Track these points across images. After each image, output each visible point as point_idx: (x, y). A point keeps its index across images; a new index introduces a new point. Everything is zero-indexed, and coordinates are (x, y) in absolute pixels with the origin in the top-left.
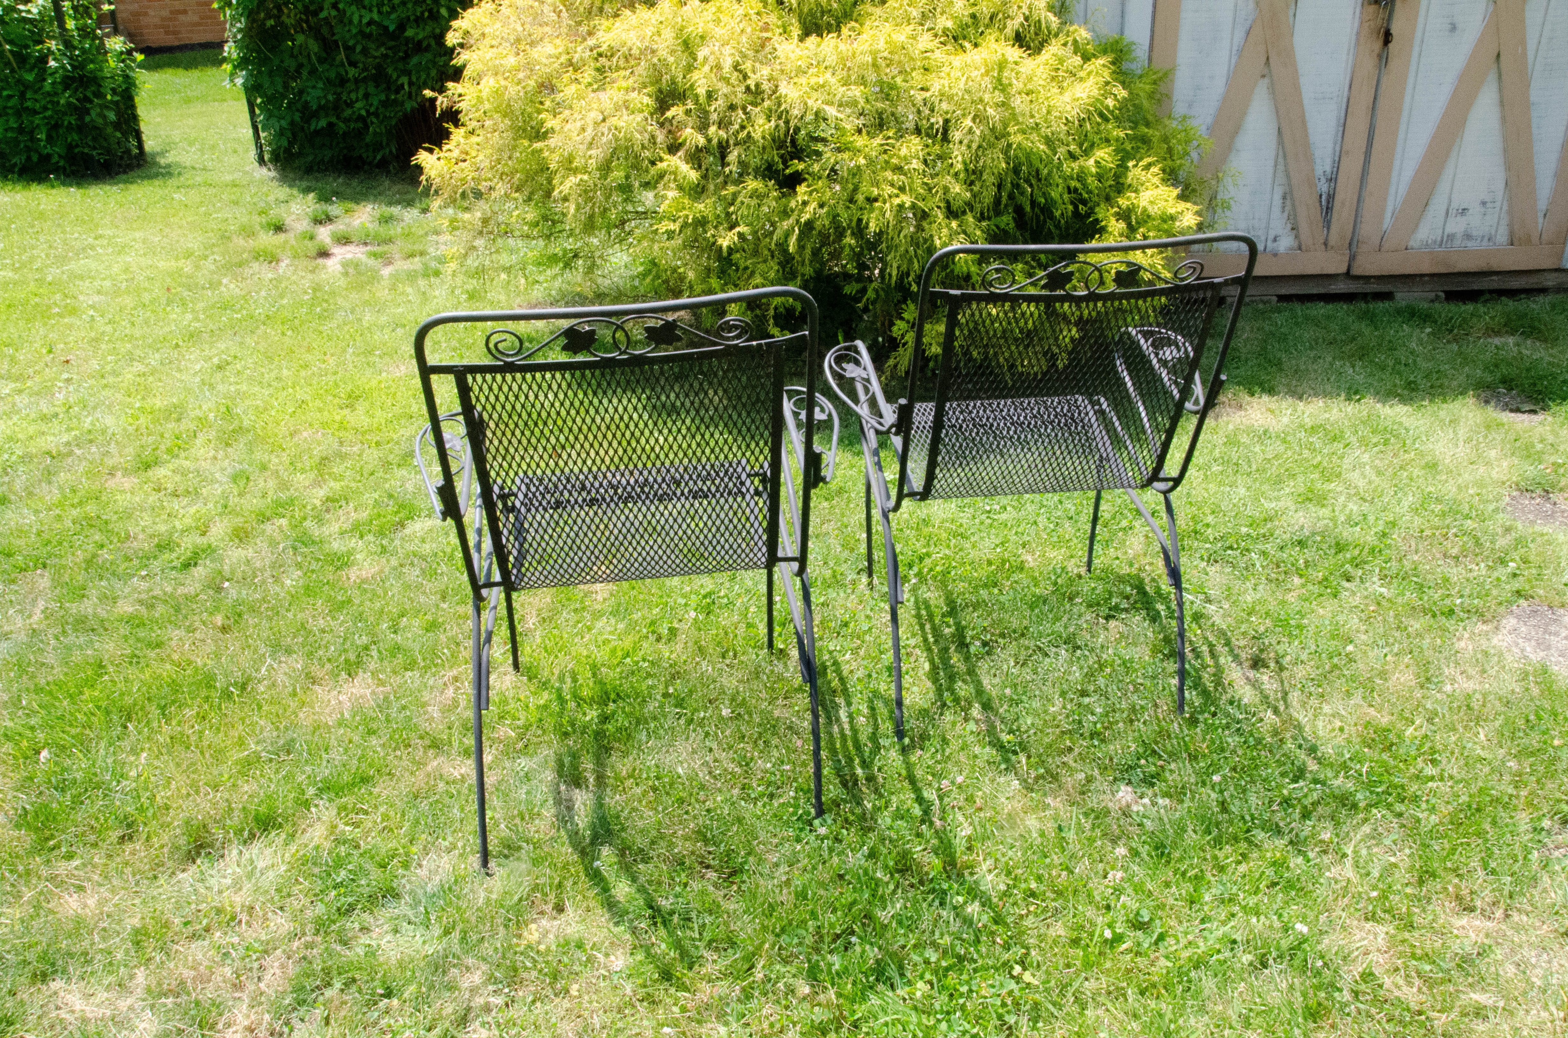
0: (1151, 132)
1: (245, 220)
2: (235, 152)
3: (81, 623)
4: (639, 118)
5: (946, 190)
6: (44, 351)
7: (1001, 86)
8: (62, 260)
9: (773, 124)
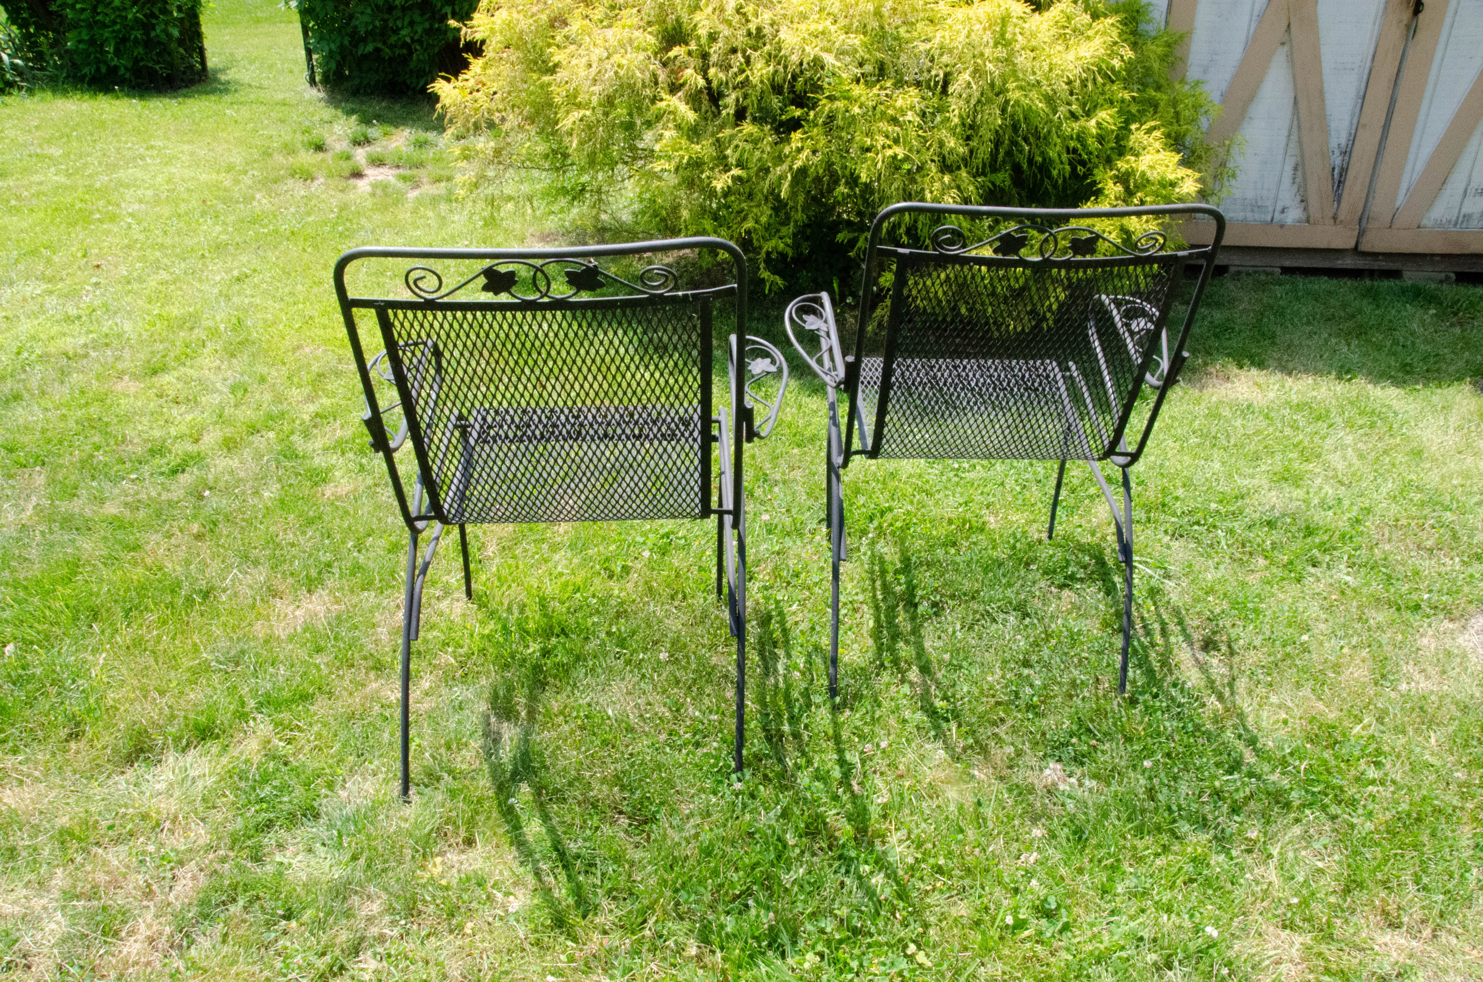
1: (288, 138)
2: (291, 72)
3: (67, 522)
4: (641, 56)
5: (941, 144)
6: (79, 255)
8: (113, 167)
9: (771, 69)
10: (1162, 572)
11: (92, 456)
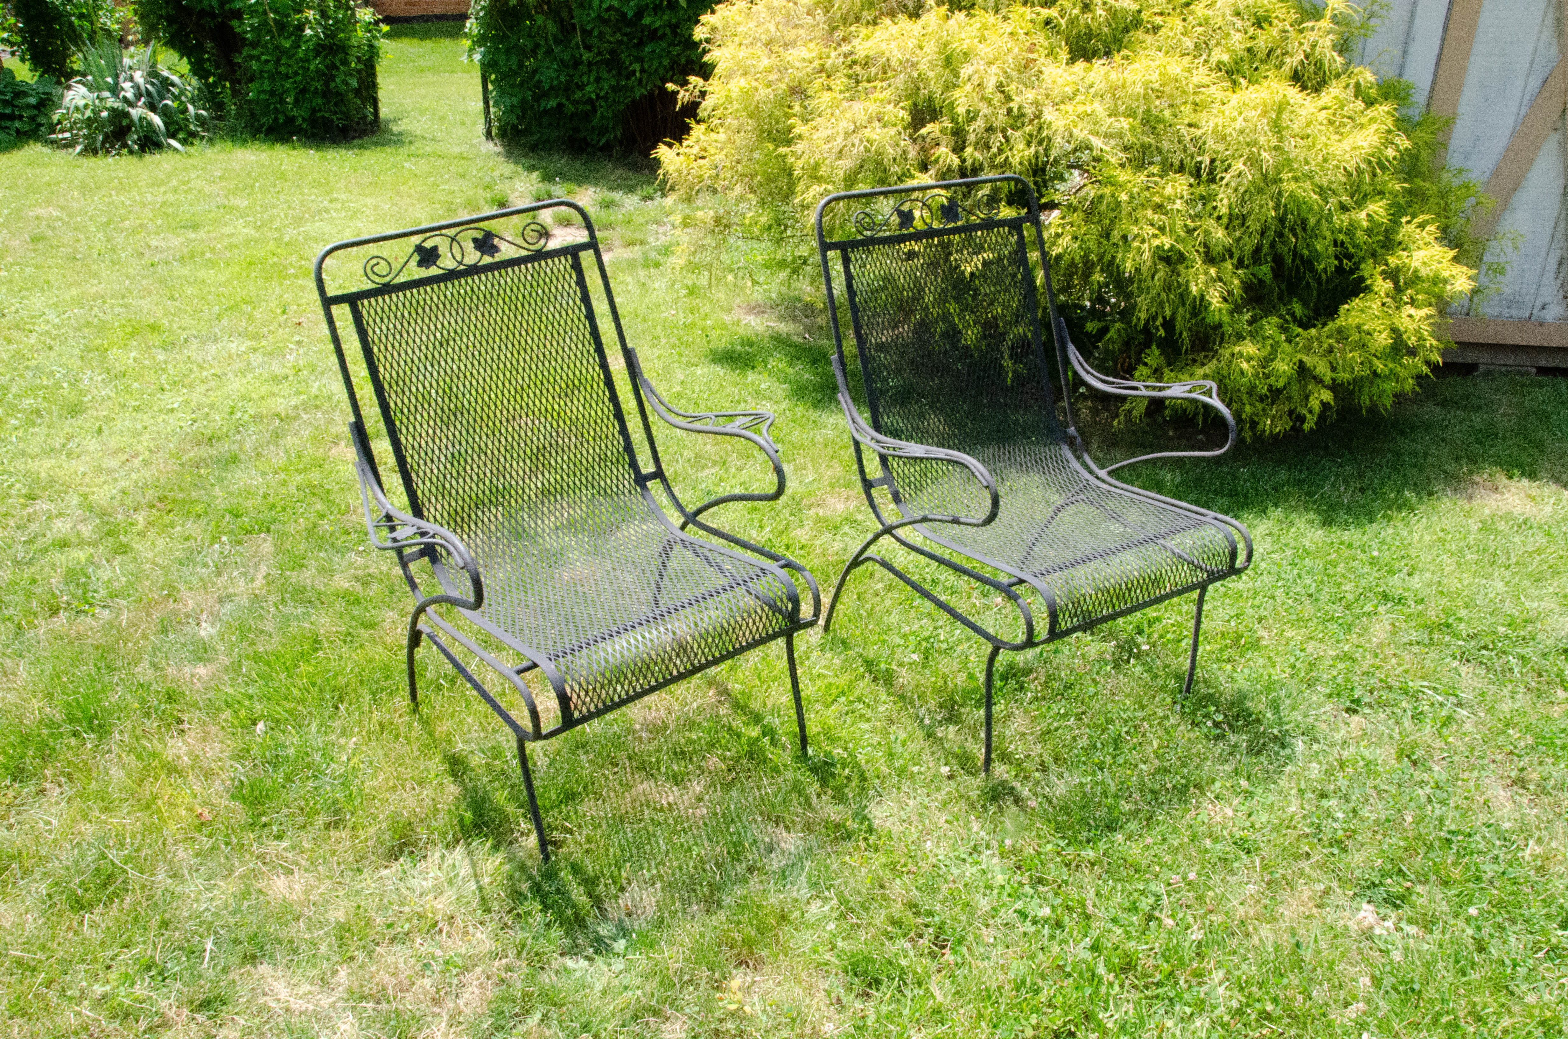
0: (1427, 185)
1: (470, 193)
2: (463, 124)
3: (300, 594)
4: (893, 131)
5: (1207, 233)
6: (279, 311)
7: (1277, 128)
8: (299, 221)
9: (1032, 150)
10: (1453, 699)
11: (315, 525)
